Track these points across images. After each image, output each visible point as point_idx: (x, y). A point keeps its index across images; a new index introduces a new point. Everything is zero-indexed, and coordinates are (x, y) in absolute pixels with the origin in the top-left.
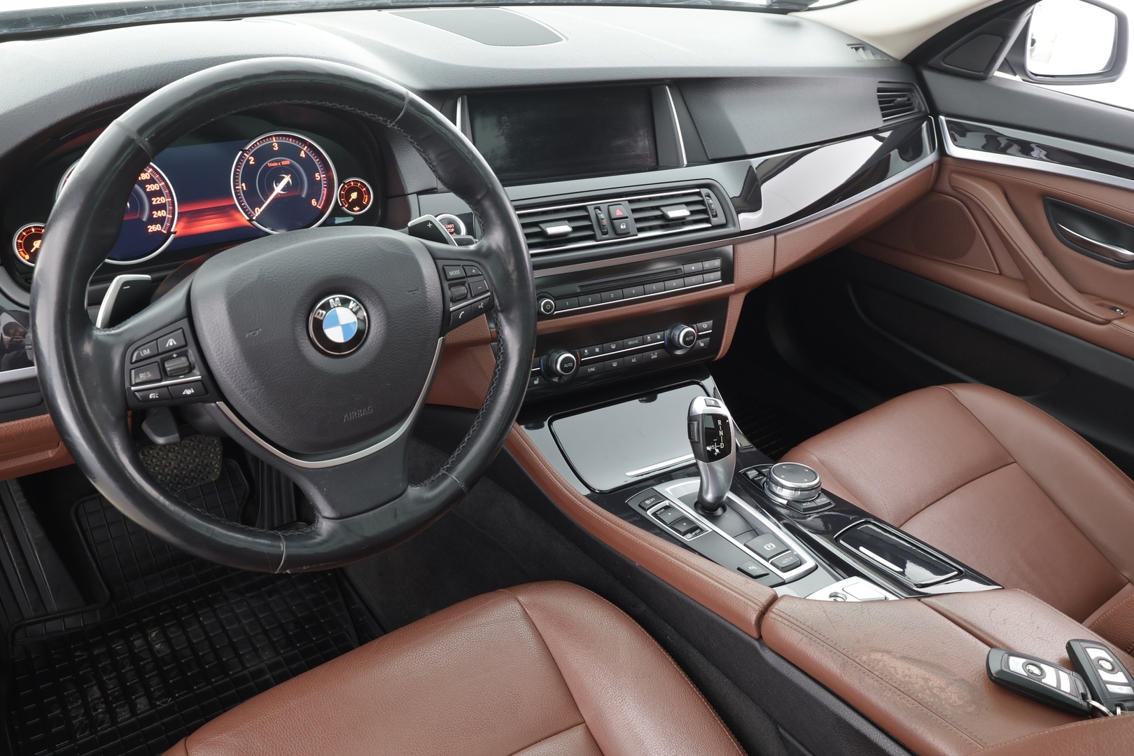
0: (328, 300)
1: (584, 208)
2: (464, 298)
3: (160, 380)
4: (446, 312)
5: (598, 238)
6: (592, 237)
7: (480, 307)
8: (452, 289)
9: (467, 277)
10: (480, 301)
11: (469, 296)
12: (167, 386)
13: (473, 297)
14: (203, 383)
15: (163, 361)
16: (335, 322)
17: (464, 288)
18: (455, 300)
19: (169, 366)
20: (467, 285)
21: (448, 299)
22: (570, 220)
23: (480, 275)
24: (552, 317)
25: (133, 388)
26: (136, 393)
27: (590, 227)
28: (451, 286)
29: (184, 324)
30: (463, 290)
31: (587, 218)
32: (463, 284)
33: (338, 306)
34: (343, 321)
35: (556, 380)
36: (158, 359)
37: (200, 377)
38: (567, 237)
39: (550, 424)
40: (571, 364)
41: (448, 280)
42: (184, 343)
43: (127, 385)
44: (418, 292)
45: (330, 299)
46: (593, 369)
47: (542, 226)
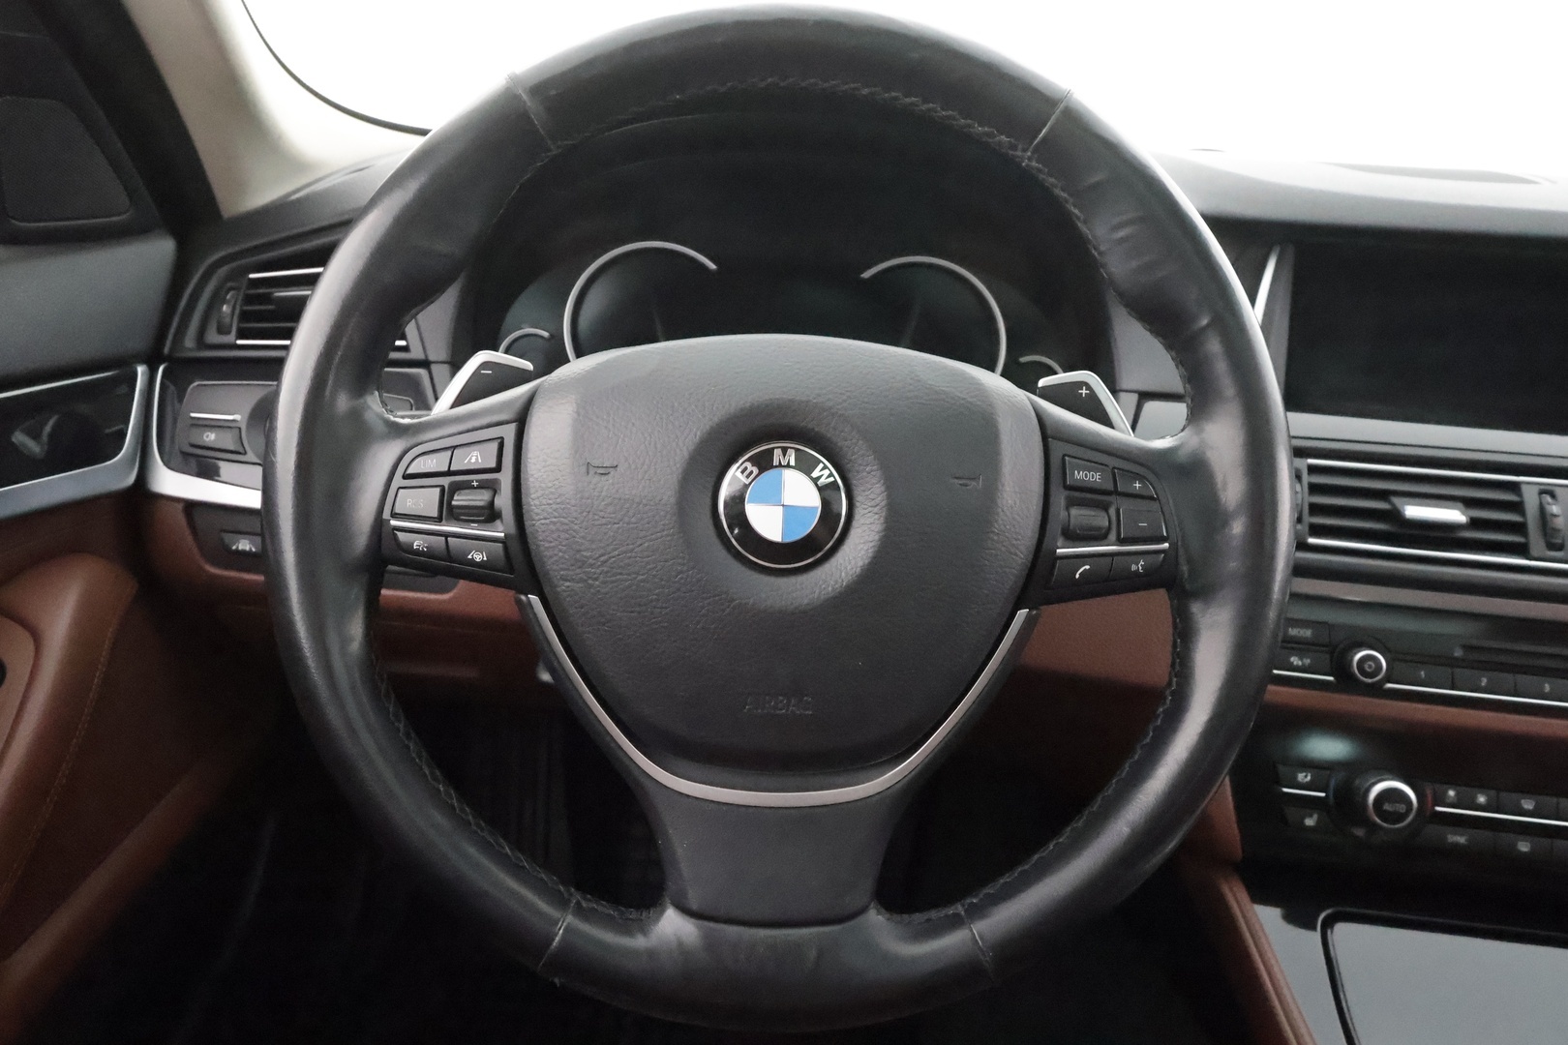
0: (773, 449)
1: (1514, 487)
2: (1099, 537)
3: (439, 520)
4: (1041, 555)
5: (1534, 552)
6: (1522, 550)
7: (1134, 568)
8: (1074, 511)
9: (1116, 492)
10: (1140, 555)
11: (1113, 536)
12: (446, 535)
13: (1121, 541)
14: (506, 548)
15: (456, 488)
16: (773, 497)
17: (1104, 514)
18: (1073, 536)
19: (460, 500)
20: (1112, 511)
21: (1055, 527)
22: (1468, 503)
23: (1151, 498)
24: (1376, 691)
25: (394, 523)
26: (398, 533)
27: (1520, 528)
28: (1071, 503)
29: (509, 432)
30: (1100, 520)
31: (1518, 507)
32: (1105, 508)
33: (788, 466)
34: (789, 499)
35: (1360, 832)
36: (446, 481)
37: (502, 535)
38: (1453, 535)
39: (1328, 924)
40: (1402, 808)
41: (1067, 487)
42: (493, 465)
43: (386, 515)
44: (974, 483)
45: (776, 446)
46: (1462, 840)
47: (1396, 501)
